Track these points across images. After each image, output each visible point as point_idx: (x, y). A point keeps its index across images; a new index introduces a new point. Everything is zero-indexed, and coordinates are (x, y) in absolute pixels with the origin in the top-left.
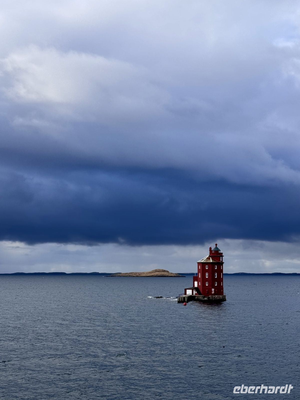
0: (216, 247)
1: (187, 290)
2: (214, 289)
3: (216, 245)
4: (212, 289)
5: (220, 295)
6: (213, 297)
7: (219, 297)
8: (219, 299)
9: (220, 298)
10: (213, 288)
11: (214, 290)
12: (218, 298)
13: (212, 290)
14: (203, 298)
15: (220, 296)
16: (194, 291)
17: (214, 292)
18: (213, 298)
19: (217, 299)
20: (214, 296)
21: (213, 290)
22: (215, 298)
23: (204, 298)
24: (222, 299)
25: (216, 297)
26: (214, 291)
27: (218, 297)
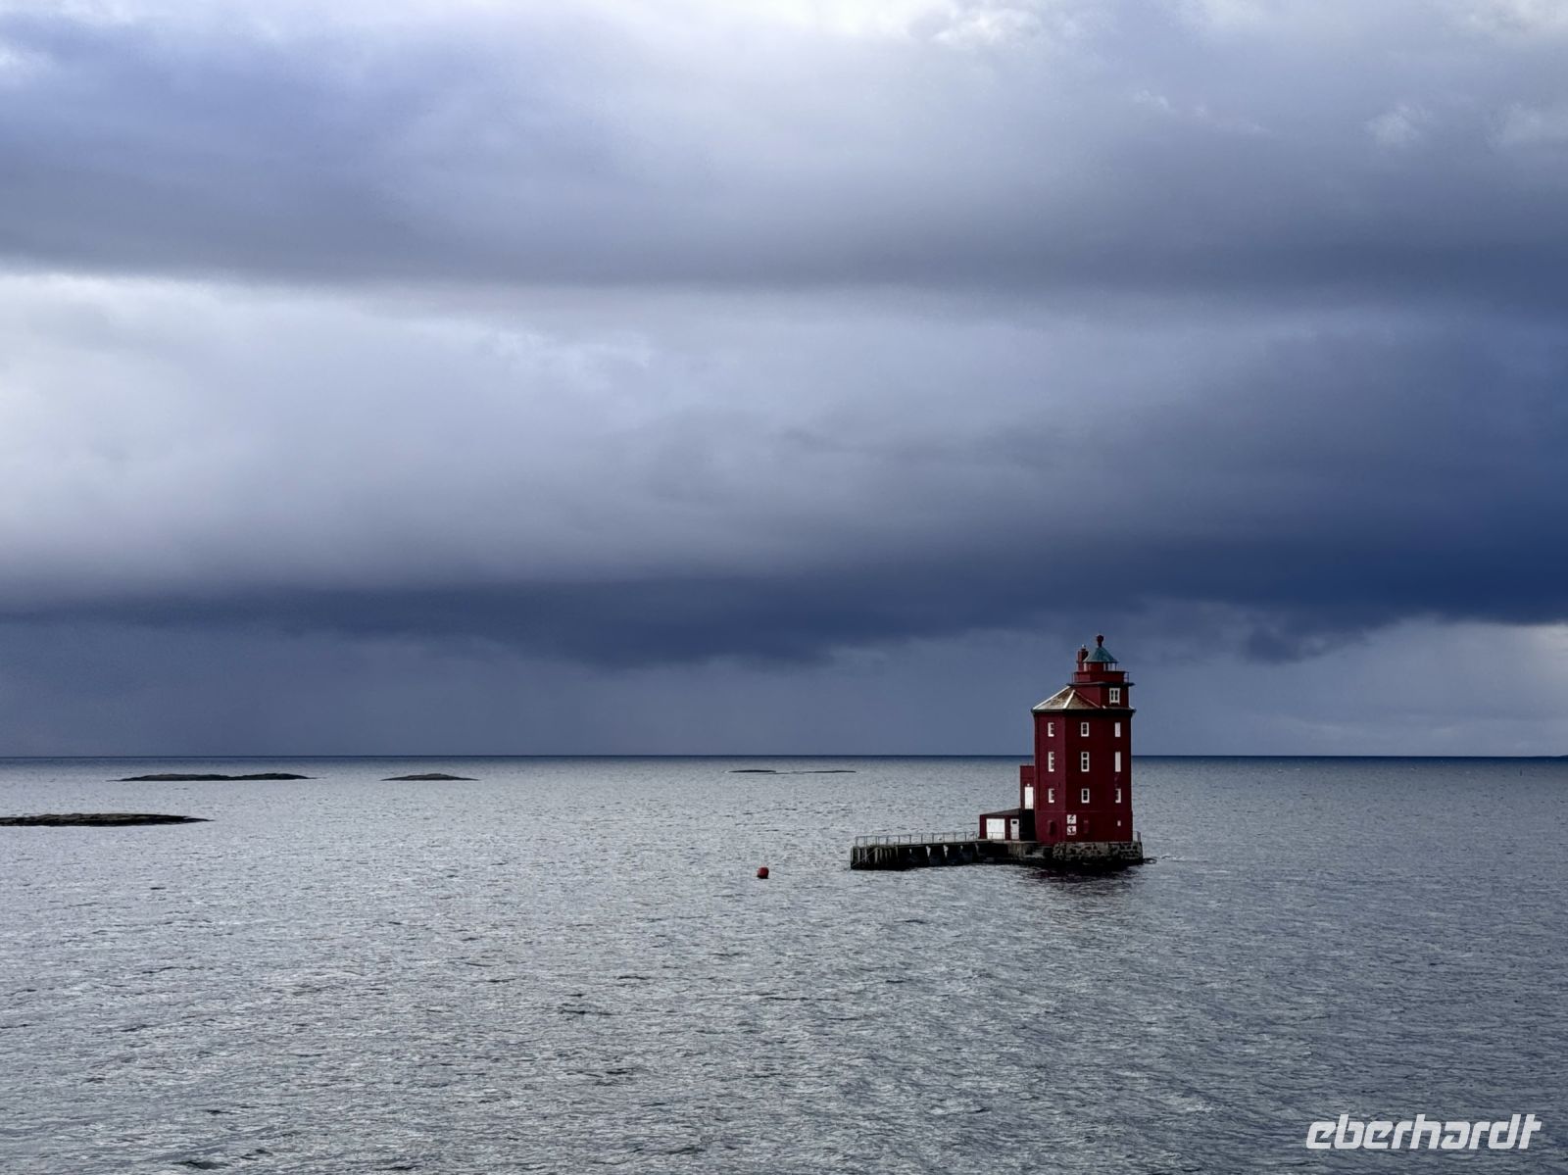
0: (1101, 652)
1: (988, 821)
2: (1075, 817)
3: (1100, 639)
4: (1069, 816)
5: (1100, 840)
6: (1064, 850)
7: (1095, 848)
8: (1093, 857)
9: (1099, 853)
10: (1072, 814)
11: (1074, 821)
12: (1089, 854)
13: (1069, 822)
14: (1027, 853)
15: (1097, 844)
16: (1012, 825)
17: (1074, 828)
18: (1068, 851)
19: (1082, 858)
20: (1070, 846)
21: (1072, 820)
22: (1073, 852)
23: (1029, 852)
24: (1107, 857)
25: (1078, 850)
26: (1078, 825)
27: (1089, 848)
